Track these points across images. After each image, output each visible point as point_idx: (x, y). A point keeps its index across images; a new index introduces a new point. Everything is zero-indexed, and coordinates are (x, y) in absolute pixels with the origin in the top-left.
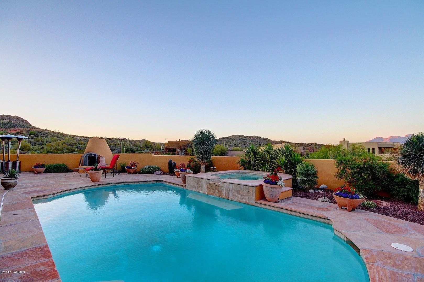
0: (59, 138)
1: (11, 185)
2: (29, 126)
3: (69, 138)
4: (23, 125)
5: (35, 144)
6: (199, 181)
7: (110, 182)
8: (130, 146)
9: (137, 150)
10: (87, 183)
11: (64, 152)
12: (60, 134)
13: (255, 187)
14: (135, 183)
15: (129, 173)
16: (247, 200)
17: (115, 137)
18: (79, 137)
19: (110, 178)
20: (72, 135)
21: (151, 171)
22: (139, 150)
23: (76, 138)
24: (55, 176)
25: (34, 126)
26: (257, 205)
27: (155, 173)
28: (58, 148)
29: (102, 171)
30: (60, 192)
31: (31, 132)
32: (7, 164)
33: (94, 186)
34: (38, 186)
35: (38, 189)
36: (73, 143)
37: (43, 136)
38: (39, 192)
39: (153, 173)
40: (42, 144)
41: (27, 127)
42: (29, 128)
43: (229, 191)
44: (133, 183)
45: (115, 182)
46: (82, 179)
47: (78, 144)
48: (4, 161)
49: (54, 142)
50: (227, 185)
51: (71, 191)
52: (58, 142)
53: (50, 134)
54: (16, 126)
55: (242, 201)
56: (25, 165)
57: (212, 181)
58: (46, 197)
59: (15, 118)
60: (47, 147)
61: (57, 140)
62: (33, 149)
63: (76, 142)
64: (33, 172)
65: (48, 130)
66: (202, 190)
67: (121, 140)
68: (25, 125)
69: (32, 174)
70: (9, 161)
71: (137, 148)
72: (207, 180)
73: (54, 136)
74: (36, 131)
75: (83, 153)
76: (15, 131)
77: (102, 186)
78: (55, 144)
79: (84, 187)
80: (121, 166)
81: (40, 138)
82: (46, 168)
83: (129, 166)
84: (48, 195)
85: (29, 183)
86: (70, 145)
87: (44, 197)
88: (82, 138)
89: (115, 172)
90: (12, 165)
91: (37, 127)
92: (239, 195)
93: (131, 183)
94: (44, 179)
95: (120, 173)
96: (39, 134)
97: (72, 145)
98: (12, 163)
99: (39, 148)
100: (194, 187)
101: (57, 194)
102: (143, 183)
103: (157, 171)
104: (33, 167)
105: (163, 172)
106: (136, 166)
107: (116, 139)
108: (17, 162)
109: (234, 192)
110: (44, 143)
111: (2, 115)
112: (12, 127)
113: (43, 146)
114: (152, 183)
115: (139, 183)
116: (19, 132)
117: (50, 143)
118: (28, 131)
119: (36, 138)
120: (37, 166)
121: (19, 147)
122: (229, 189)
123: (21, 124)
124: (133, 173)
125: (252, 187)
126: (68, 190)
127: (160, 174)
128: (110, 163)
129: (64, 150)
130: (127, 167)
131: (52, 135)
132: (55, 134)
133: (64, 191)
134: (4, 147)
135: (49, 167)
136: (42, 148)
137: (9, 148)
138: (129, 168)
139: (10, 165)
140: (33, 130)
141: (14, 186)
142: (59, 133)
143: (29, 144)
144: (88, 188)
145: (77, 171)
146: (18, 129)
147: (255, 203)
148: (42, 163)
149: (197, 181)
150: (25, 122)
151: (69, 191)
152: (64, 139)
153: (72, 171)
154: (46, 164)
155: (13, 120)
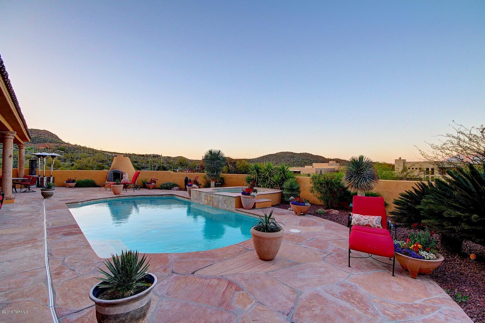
0: (90, 154)
1: (48, 195)
2: (58, 141)
3: (100, 154)
4: (53, 140)
5: (65, 160)
6: (200, 194)
7: (129, 195)
8: (164, 164)
9: (171, 168)
10: (110, 195)
11: (95, 169)
12: (91, 150)
13: (235, 197)
14: (151, 196)
15: (149, 188)
16: (230, 208)
17: (149, 154)
18: (110, 153)
19: (130, 192)
20: (104, 150)
21: (169, 187)
22: (172, 168)
23: (107, 154)
24: (84, 190)
25: (63, 141)
26: (236, 211)
27: (172, 189)
28: (88, 165)
29: (123, 185)
30: (87, 201)
31: (61, 147)
32: (42, 179)
33: (115, 197)
34: (71, 196)
35: (70, 198)
36: (104, 160)
37: (73, 152)
38: (71, 200)
39: (171, 189)
40: (72, 161)
41: (56, 142)
42: (59, 143)
43: (219, 201)
44: (149, 196)
45: (134, 195)
46: (106, 192)
47: (109, 161)
48: (40, 176)
49: (84, 159)
50: (218, 197)
51: (96, 200)
52: (88, 159)
53: (81, 150)
54: (45, 141)
55: (227, 209)
56: (59, 180)
57: (209, 193)
58: (76, 204)
59: (44, 133)
60: (77, 164)
61: (88, 157)
62: (63, 165)
63: (107, 159)
64: (66, 186)
65: (78, 145)
66: (202, 202)
67: (155, 157)
68: (55, 140)
69: (64, 188)
70: (44, 176)
71: (171, 165)
72: (205, 193)
73: (84, 152)
74: (66, 146)
75: (109, 169)
76: (44, 146)
77: (122, 198)
78: (85, 161)
79: (107, 198)
80: (142, 182)
81: (70, 155)
82: (76, 184)
83: (149, 182)
84: (78, 202)
85: (63, 194)
86: (101, 162)
87: (75, 204)
88: (114, 155)
89: (136, 187)
90: (47, 180)
91: (66, 142)
92: (225, 205)
93: (147, 196)
94: (74, 192)
95: (140, 188)
96: (68, 150)
97: (103, 161)
98: (47, 178)
99: (69, 165)
100: (196, 199)
101: (85, 202)
102: (157, 196)
103: (174, 187)
104: (65, 182)
105: (180, 188)
106: (155, 182)
107: (150, 155)
108: (51, 177)
109: (222, 202)
110: (74, 160)
111: (30, 129)
112: (40, 142)
113: (73, 163)
114: (165, 196)
115: (154, 196)
116: (49, 147)
117: (80, 160)
118: (57, 147)
119: (66, 153)
120: (69, 181)
121: (52, 164)
122: (219, 200)
123: (50, 138)
124: (152, 189)
125: (233, 198)
126: (93, 200)
127: (176, 190)
128: (131, 179)
129: (94, 167)
130: (148, 183)
131: (83, 150)
132: (85, 150)
133: (90, 200)
134: (40, 164)
135: (79, 181)
136: (72, 165)
137: (45, 165)
138: (149, 184)
139: (45, 180)
140: (63, 145)
141: (51, 196)
142: (89, 149)
143: (59, 161)
144: (110, 199)
145: (104, 186)
146: (47, 144)
147: (234, 210)
148: (73, 179)
149: (198, 194)
150: (54, 136)
151: (95, 201)
152: (95, 156)
153: (99, 186)
154: (76, 180)
155: (41, 134)
